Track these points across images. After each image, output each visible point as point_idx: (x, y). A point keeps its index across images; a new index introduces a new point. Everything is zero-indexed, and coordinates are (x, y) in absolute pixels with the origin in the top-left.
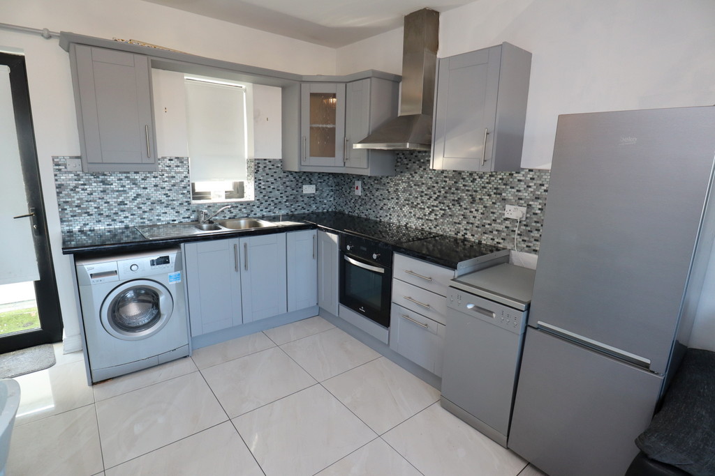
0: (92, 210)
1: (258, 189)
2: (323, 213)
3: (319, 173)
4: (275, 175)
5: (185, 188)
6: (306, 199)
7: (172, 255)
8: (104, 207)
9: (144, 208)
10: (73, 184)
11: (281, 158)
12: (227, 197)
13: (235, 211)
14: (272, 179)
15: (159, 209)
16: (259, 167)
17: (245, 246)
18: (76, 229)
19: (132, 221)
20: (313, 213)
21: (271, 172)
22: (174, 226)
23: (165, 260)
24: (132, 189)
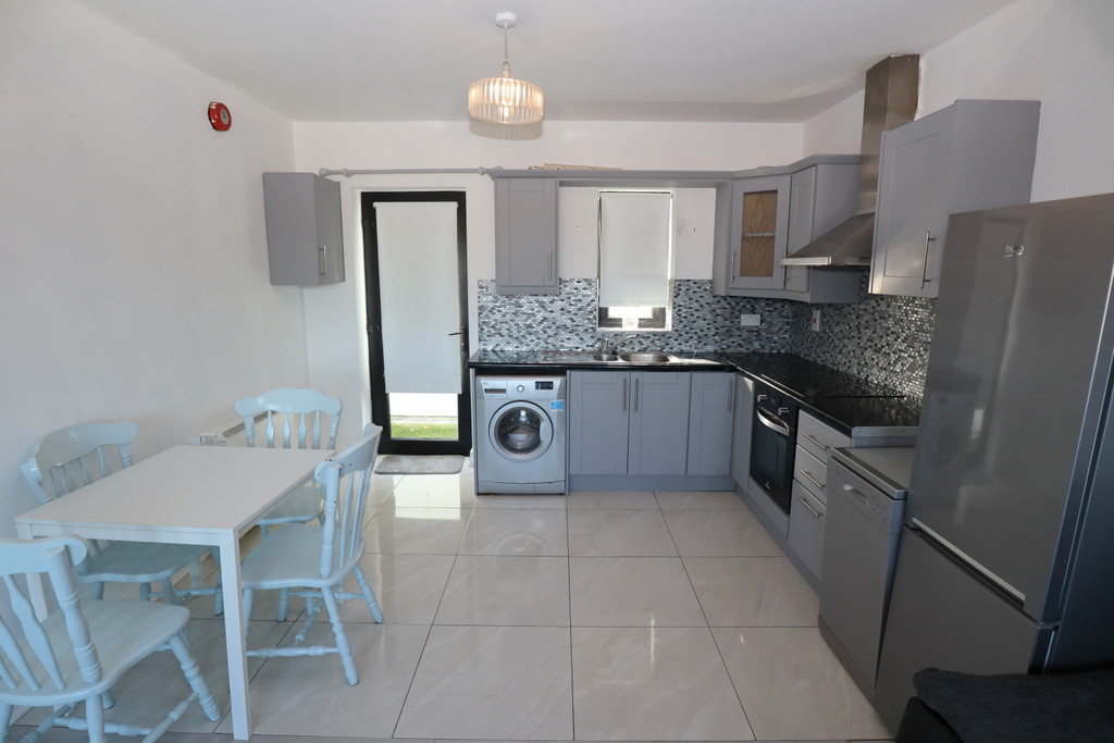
0: (504, 332)
1: (678, 317)
2: (771, 355)
3: (768, 299)
4: (701, 300)
5: (591, 312)
6: (745, 334)
7: (557, 381)
8: (514, 329)
9: (550, 332)
10: (491, 305)
11: (711, 278)
12: (640, 326)
13: (646, 343)
14: (697, 306)
15: (564, 335)
16: (680, 288)
17: (637, 381)
18: (490, 348)
19: (537, 345)
20: (754, 353)
21: (695, 297)
22: (577, 354)
23: (549, 386)
24: (539, 311)
